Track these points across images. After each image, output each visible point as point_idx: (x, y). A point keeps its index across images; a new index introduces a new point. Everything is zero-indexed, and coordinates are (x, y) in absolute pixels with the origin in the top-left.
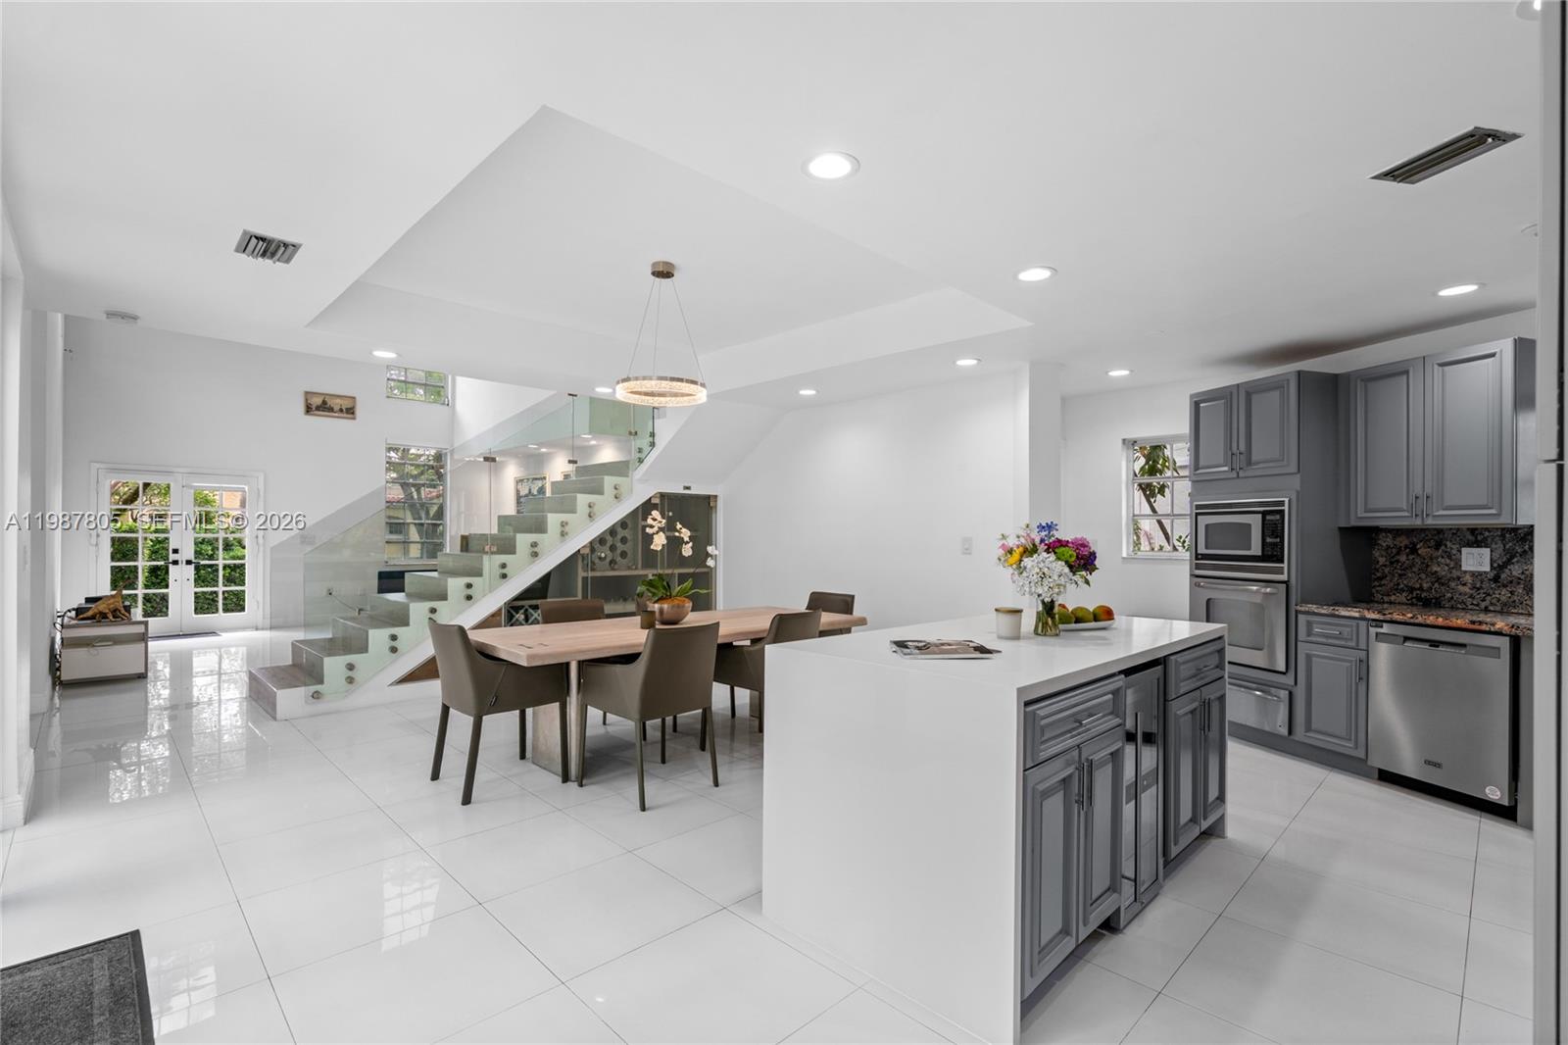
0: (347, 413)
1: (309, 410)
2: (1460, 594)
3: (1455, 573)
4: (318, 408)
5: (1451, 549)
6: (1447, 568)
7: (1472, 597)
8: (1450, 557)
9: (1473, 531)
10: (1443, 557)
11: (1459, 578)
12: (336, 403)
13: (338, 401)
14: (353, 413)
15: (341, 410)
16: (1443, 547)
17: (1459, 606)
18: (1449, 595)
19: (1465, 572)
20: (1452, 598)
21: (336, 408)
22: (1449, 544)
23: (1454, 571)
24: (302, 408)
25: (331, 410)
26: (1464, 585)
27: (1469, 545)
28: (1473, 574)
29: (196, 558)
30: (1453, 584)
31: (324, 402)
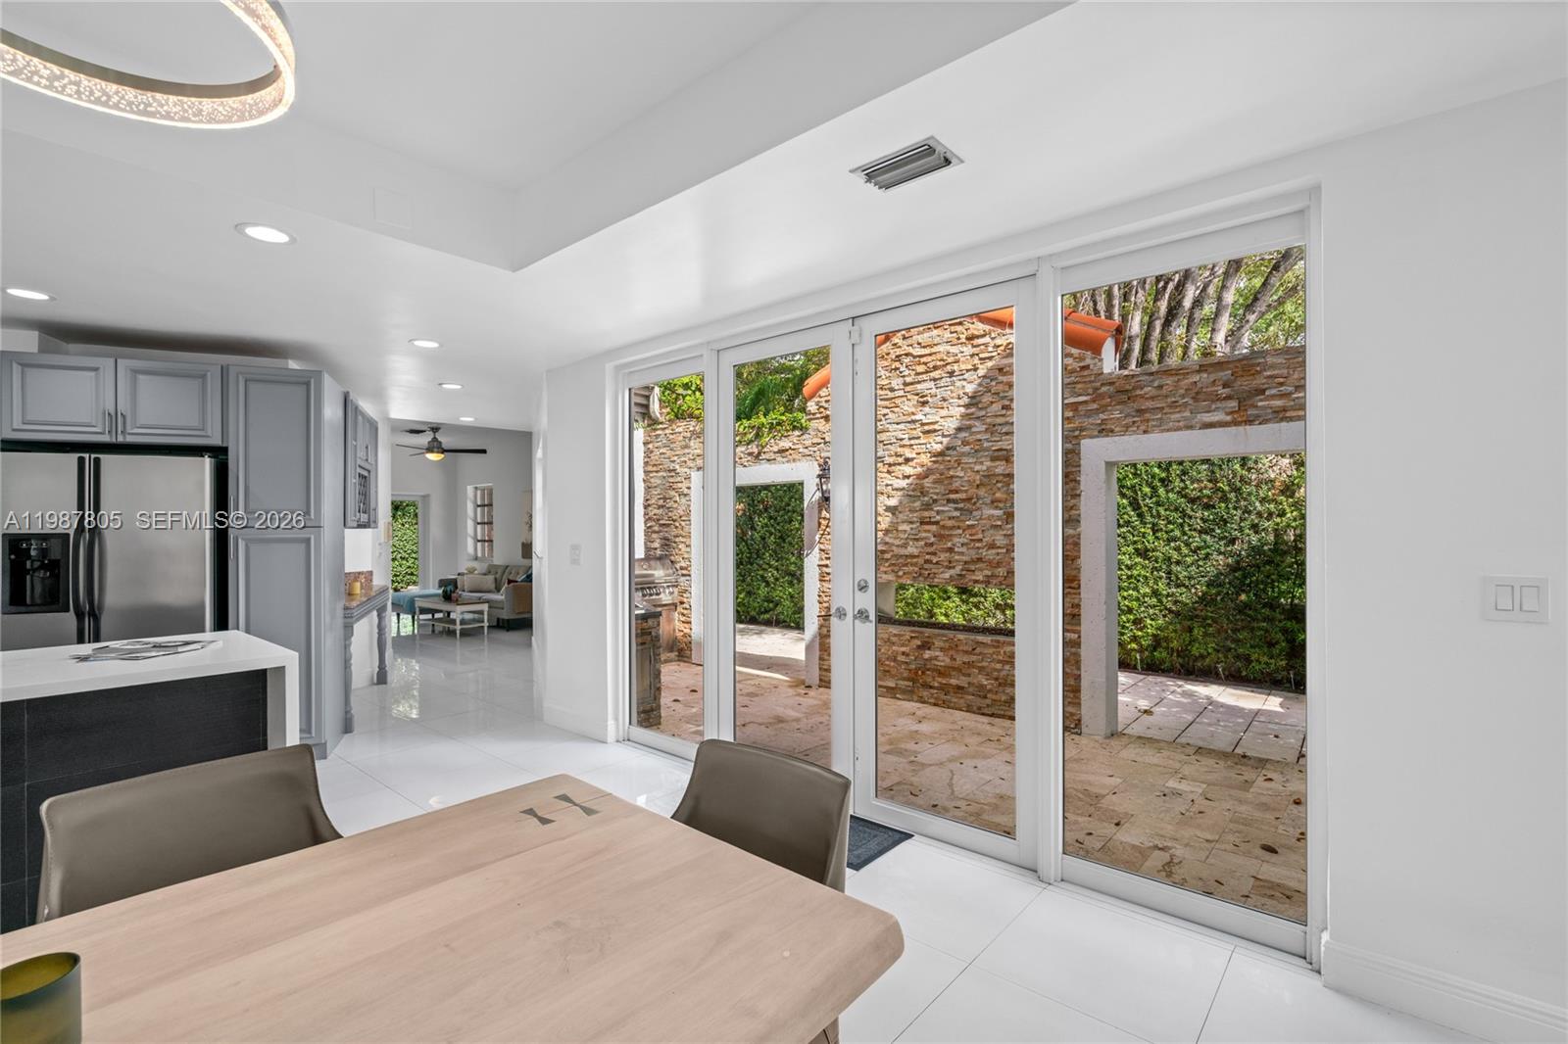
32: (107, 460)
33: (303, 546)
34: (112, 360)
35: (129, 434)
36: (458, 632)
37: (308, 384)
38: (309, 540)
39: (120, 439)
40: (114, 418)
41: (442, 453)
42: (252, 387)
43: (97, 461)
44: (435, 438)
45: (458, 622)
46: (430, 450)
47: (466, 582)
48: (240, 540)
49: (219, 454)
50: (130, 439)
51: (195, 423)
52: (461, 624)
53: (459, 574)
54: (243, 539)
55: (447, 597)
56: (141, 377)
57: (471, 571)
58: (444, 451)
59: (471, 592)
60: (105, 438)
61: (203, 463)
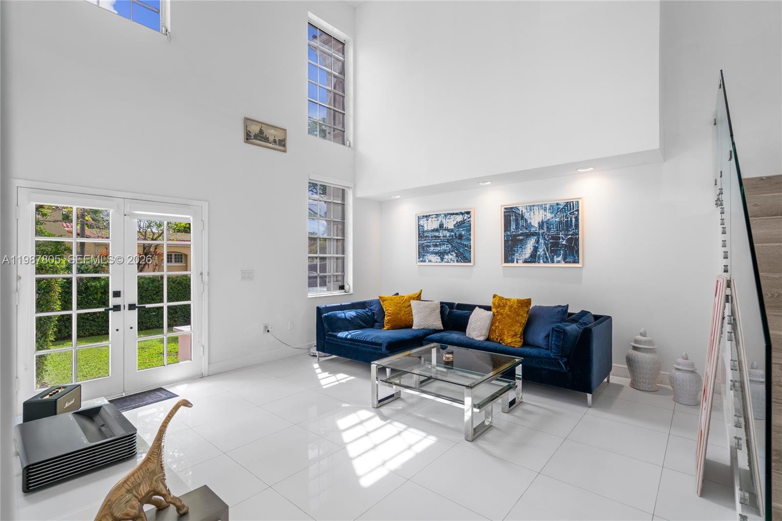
0: (280, 145)
1: (248, 137)
4: (256, 137)
12: (270, 133)
13: (272, 131)
14: (284, 146)
15: (275, 141)
21: (271, 139)
24: (241, 135)
25: (266, 140)
29: (139, 303)
31: (261, 132)
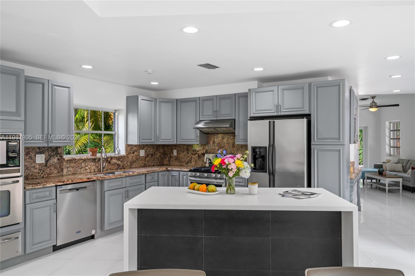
2: (35, 173)
3: (33, 165)
5: (32, 155)
6: (30, 163)
7: (38, 173)
8: (31, 159)
9: (39, 148)
10: (29, 159)
11: (34, 166)
16: (29, 155)
17: (35, 177)
18: (31, 174)
19: (37, 164)
20: (32, 174)
22: (31, 153)
23: (33, 164)
26: (36, 169)
27: (38, 153)
28: (39, 164)
30: (32, 169)
32: (277, 121)
33: (338, 153)
34: (277, 87)
35: (282, 112)
36: (387, 190)
37: (339, 85)
38: (339, 151)
39: (279, 114)
40: (278, 107)
41: (377, 108)
42: (319, 89)
43: (274, 122)
44: (373, 101)
45: (387, 185)
46: (371, 107)
47: (387, 167)
48: (315, 150)
49: (308, 116)
50: (282, 114)
51: (300, 106)
52: (389, 186)
53: (384, 163)
54: (316, 149)
55: (381, 173)
56: (285, 91)
57: (389, 161)
58: (378, 107)
59: (390, 171)
60: (275, 114)
61: (304, 120)
